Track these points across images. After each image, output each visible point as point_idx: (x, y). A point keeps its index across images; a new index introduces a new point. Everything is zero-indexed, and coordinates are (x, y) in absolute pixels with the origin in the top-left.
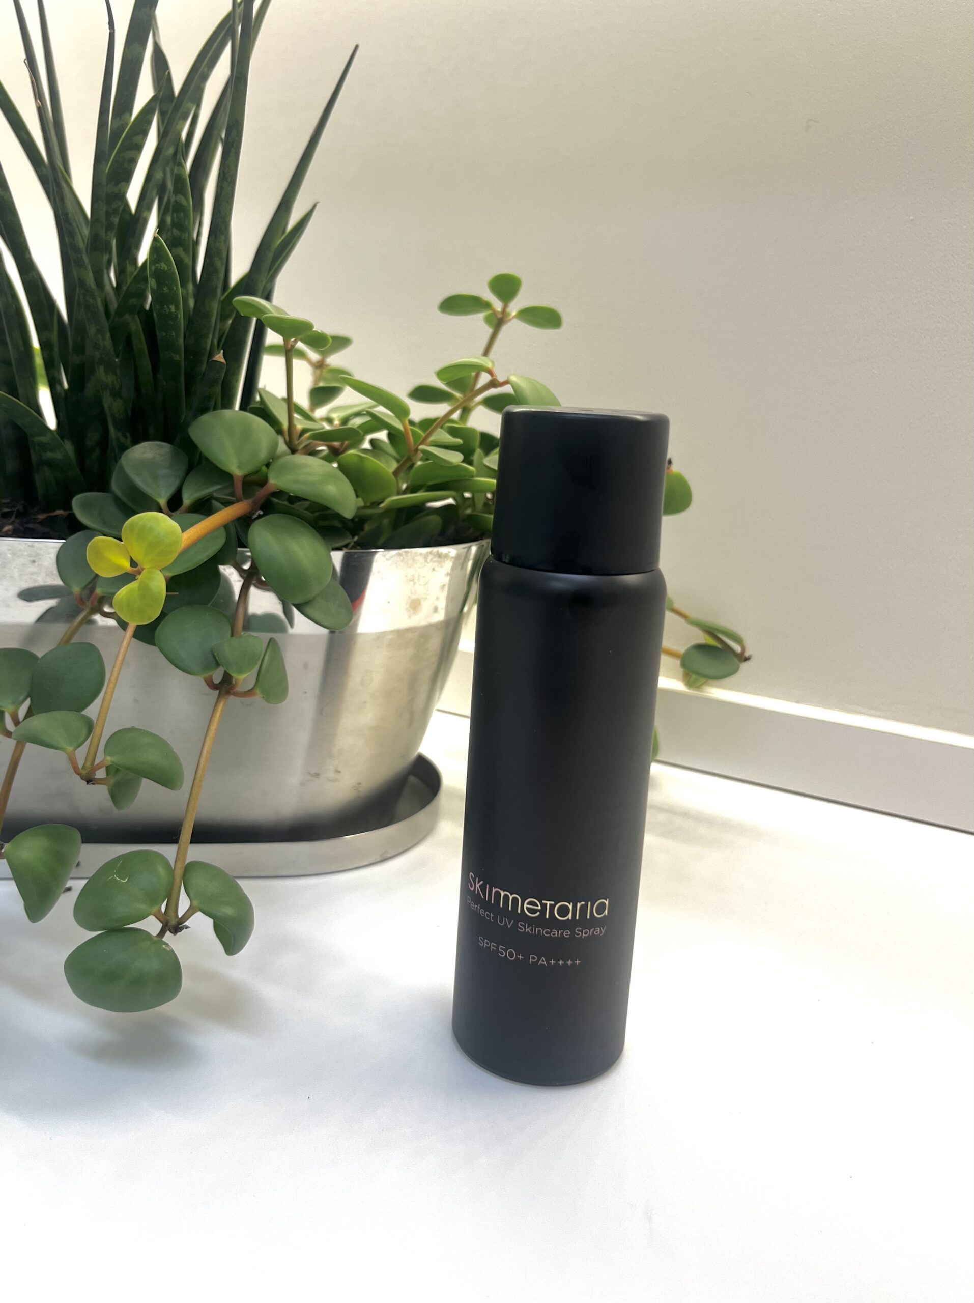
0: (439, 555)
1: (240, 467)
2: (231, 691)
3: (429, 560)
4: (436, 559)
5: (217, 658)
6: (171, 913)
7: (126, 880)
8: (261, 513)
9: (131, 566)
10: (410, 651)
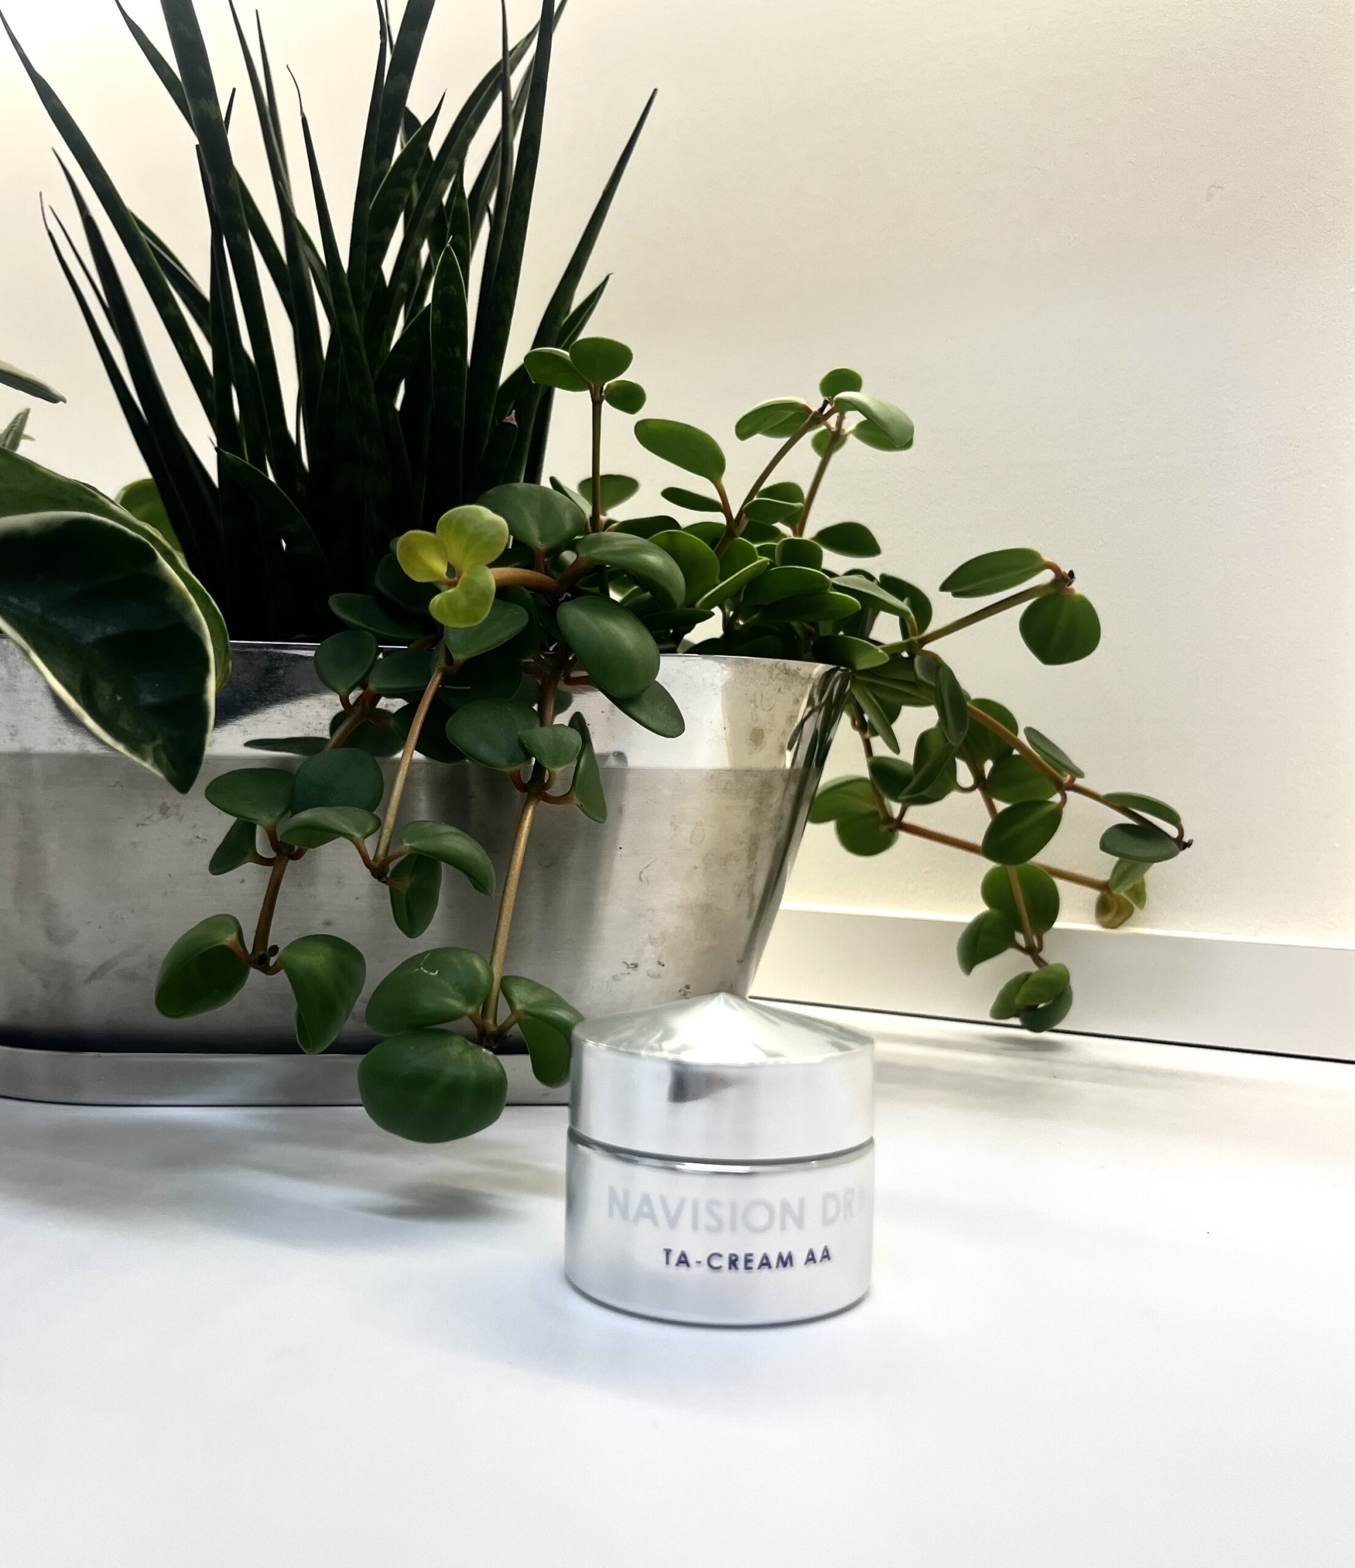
0: (787, 672)
1: (541, 539)
2: (543, 791)
3: (774, 676)
4: (782, 676)
5: (526, 746)
6: (490, 1021)
7: (437, 972)
8: (570, 595)
9: (447, 574)
10: (751, 803)
